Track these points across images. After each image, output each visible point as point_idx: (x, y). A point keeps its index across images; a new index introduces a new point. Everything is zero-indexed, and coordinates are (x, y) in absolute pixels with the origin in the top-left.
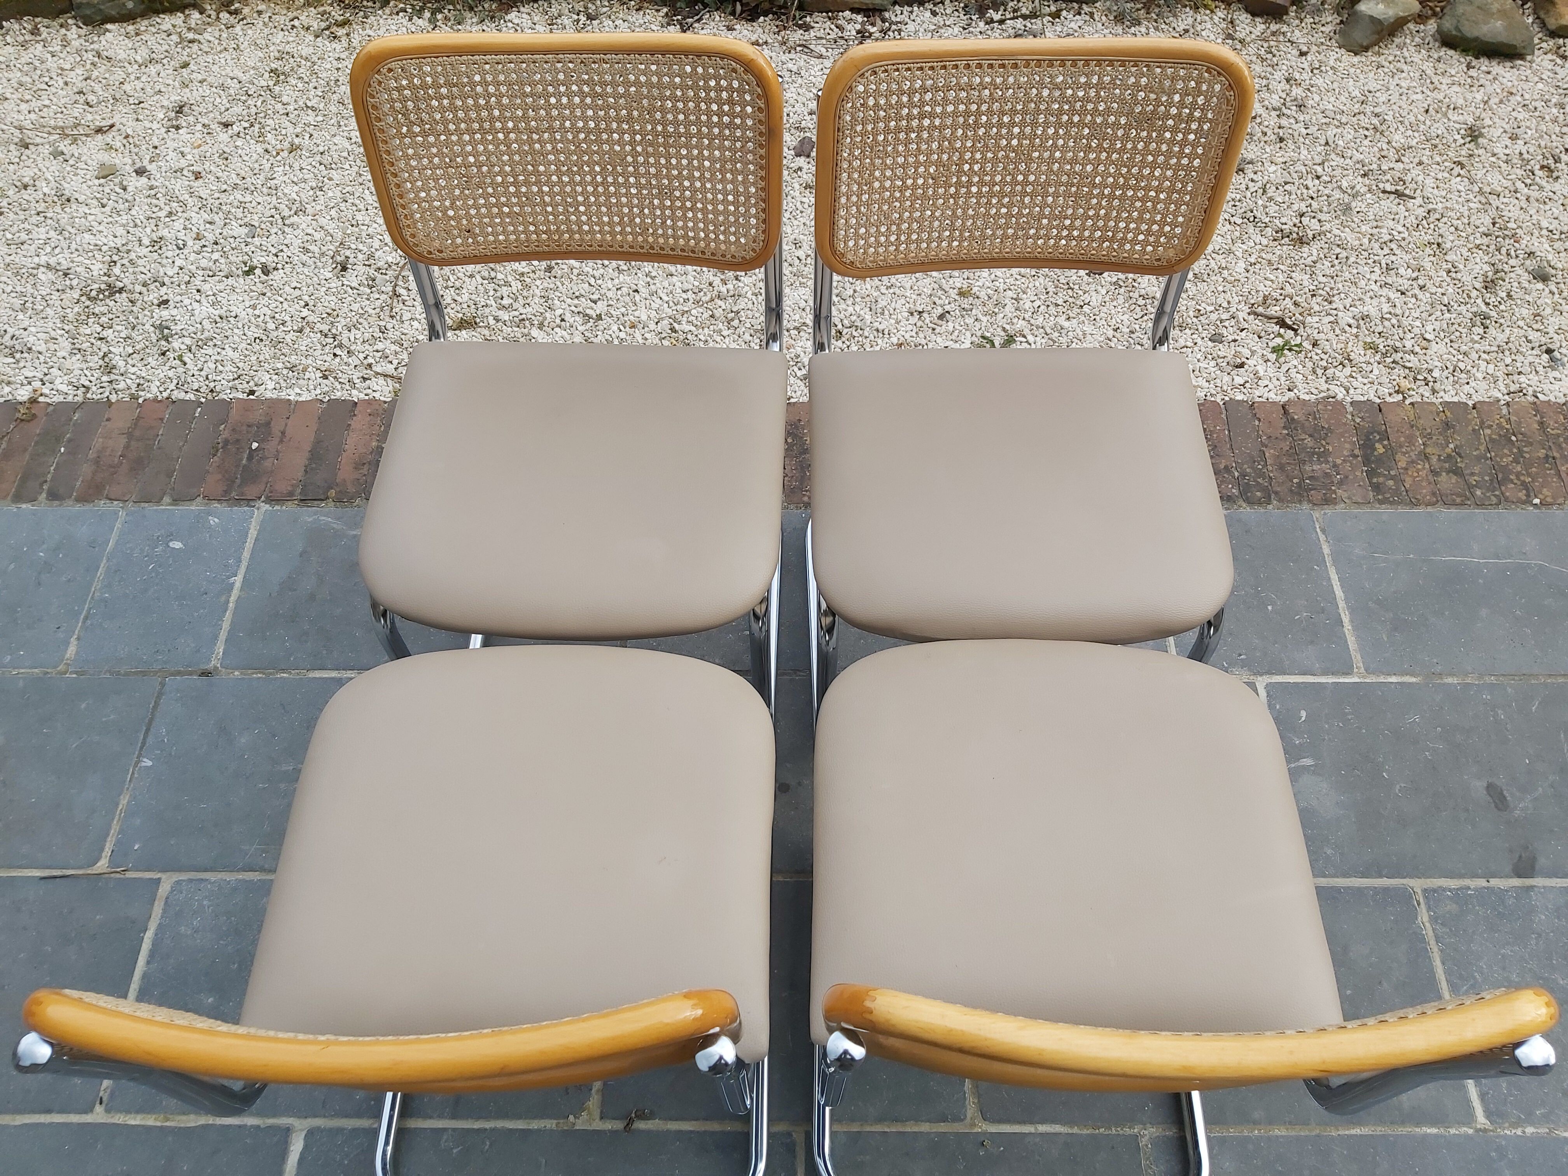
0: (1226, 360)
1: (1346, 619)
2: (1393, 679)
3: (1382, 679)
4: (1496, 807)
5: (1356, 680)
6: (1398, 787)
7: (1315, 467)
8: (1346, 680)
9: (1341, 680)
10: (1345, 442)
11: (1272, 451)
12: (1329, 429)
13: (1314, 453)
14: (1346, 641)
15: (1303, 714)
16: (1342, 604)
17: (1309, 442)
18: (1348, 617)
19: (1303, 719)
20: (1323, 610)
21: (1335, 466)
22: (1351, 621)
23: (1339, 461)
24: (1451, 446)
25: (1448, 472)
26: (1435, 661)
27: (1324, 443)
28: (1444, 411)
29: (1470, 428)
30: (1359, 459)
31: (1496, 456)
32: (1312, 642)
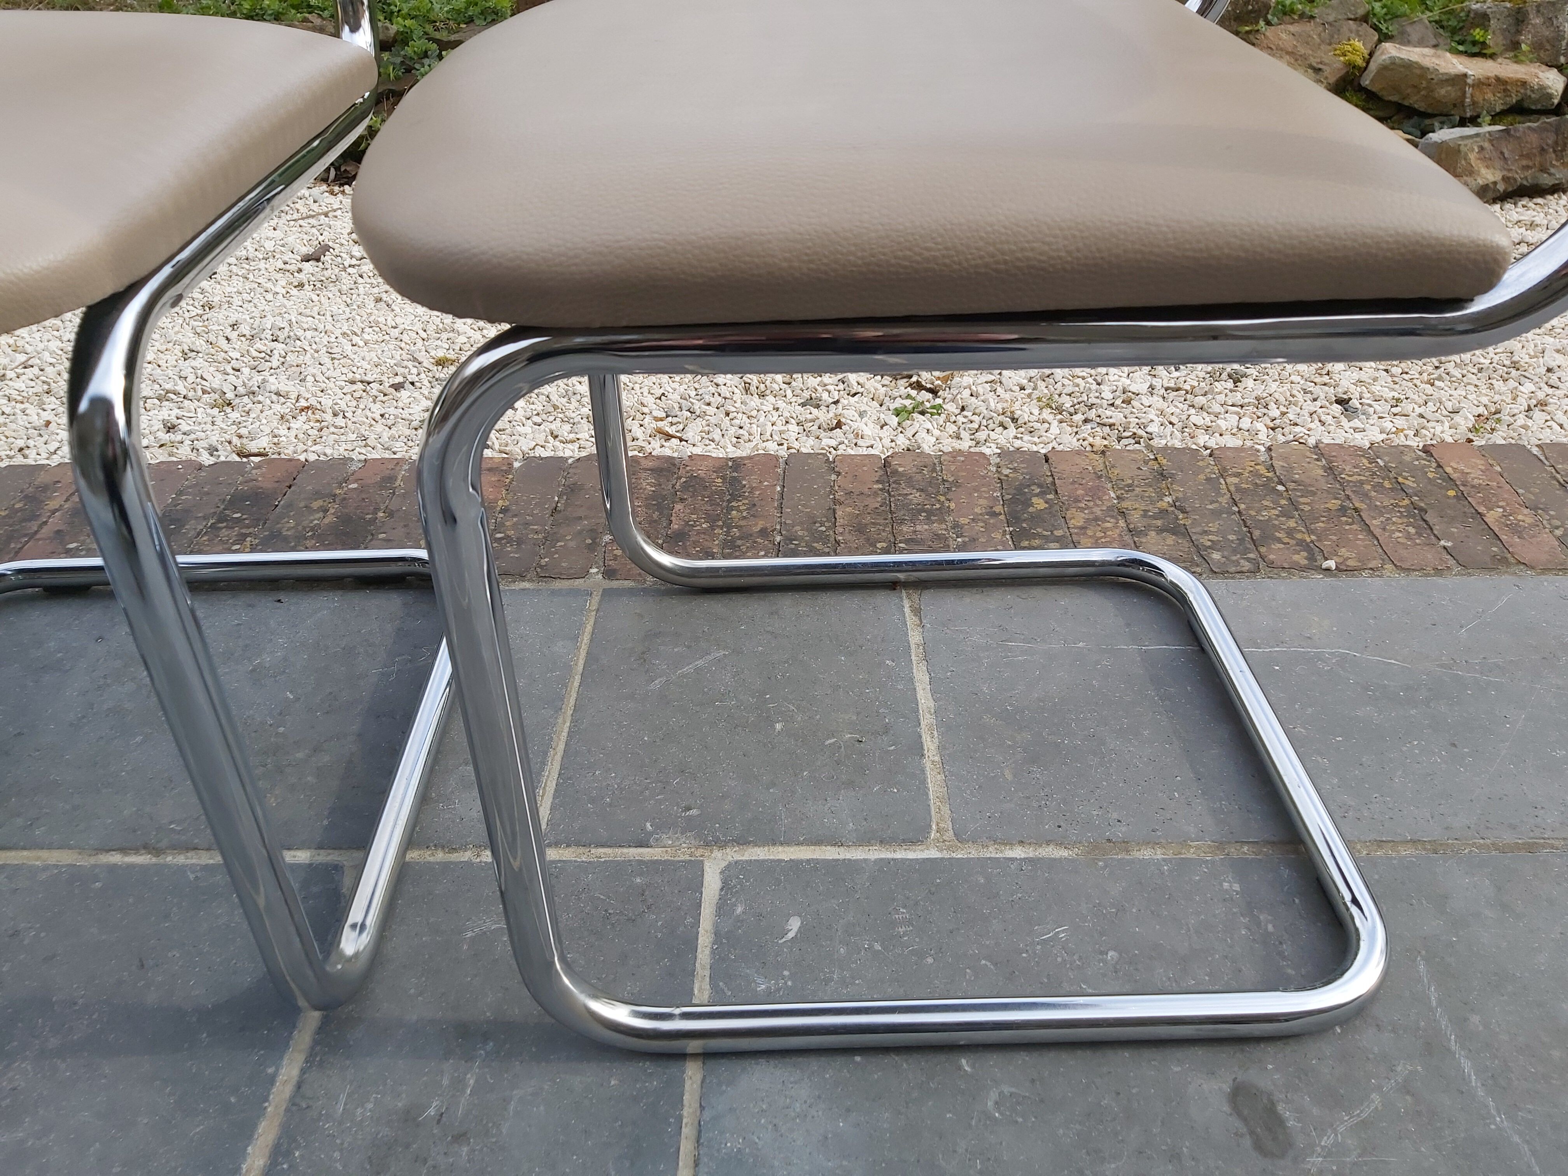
0: (817, 423)
1: (930, 745)
2: (1018, 852)
3: (991, 852)
4: (1259, 1147)
5: (933, 853)
6: (994, 1095)
7: (919, 528)
8: (911, 855)
9: (900, 854)
10: (979, 497)
11: (849, 509)
12: (956, 483)
13: (920, 512)
14: (924, 781)
15: (794, 925)
16: (927, 720)
17: (916, 497)
18: (936, 741)
19: (791, 935)
20: (886, 730)
21: (956, 526)
22: (941, 748)
23: (963, 521)
24: (1169, 499)
25: (1160, 531)
26: (1115, 816)
27: (942, 498)
28: (1156, 459)
29: (1202, 477)
30: (1002, 517)
31: (1248, 508)
32: (850, 784)
